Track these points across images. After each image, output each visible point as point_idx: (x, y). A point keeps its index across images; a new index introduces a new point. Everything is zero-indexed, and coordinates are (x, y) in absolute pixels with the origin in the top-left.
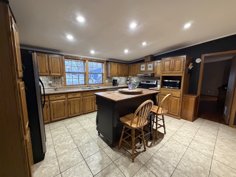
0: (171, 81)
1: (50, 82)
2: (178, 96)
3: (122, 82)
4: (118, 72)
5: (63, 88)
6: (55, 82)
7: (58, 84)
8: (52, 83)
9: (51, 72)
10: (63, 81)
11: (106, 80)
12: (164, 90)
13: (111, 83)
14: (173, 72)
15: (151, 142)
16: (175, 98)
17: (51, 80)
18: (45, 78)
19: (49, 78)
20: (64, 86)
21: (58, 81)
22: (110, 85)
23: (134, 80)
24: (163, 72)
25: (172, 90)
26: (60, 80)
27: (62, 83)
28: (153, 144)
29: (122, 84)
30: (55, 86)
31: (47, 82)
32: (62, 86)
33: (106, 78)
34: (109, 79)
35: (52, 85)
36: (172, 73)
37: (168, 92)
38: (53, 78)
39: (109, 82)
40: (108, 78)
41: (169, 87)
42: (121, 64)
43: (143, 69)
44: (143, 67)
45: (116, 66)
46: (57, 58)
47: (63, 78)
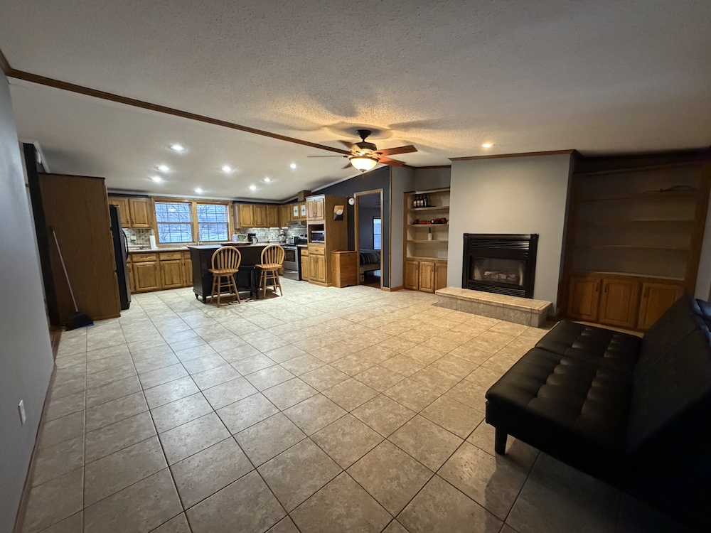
1: (133, 238)
3: (270, 238)
4: (254, 220)
6: (140, 237)
7: (146, 241)
8: (135, 239)
12: (312, 247)
14: (316, 219)
17: (134, 235)
19: (130, 232)
21: (146, 237)
24: (308, 219)
26: (148, 234)
30: (141, 244)
33: (234, 230)
34: (241, 233)
35: (136, 242)
38: (137, 232)
40: (238, 231)
43: (296, 214)
44: (296, 211)
45: (251, 211)
46: (142, 202)
47: (153, 231)
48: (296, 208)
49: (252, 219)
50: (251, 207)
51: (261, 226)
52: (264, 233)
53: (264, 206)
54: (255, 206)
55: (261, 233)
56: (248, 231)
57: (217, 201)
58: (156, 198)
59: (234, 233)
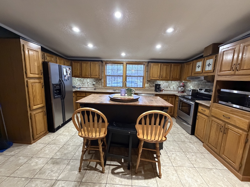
0: (235, 92)
1: (94, 83)
2: (243, 128)
3: (172, 87)
4: (160, 74)
5: (102, 88)
6: (97, 83)
7: (99, 85)
8: (95, 84)
9: (92, 75)
10: (103, 83)
11: (146, 84)
12: (217, 108)
13: (154, 88)
14: (237, 73)
15: (123, 171)
16: (237, 130)
17: (95, 81)
18: (91, 80)
19: (93, 80)
20: (103, 87)
21: (99, 83)
22: (152, 90)
23: (191, 86)
24: (218, 74)
25: (231, 111)
26: (100, 82)
27: (102, 84)
28: (121, 174)
29: (172, 91)
30: (97, 86)
31: (92, 83)
32: (102, 87)
33: (146, 81)
34: (151, 83)
35: (95, 85)
36: (235, 75)
37: (224, 112)
38: (96, 80)
39: (151, 87)
40: (149, 82)
41: (230, 104)
42: (168, 64)
43: (198, 70)
44: (199, 67)
45: (159, 68)
46: (96, 64)
47: (103, 80)
48: (200, 64)
49: (159, 74)
50: (159, 65)
51: (166, 79)
52: (167, 84)
53: (170, 64)
54: (162, 64)
55: (165, 84)
56: (156, 82)
57: (138, 62)
58: (106, 62)
59: (146, 83)
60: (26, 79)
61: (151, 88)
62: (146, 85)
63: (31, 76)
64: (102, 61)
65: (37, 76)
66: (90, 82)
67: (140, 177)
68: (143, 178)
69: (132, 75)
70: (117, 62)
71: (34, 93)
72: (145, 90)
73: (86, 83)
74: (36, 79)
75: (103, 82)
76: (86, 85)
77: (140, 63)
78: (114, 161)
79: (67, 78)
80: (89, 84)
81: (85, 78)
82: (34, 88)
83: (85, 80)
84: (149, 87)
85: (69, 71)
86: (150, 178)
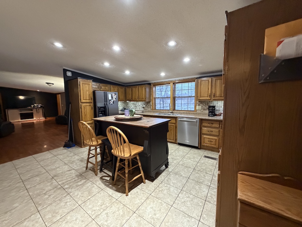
4: (212, 92)
5: (151, 111)
6: (146, 105)
7: (148, 108)
8: (145, 107)
18: (142, 103)
21: (148, 106)
22: (204, 114)
27: (150, 107)
28: (105, 181)
30: (146, 109)
31: (143, 106)
32: (150, 109)
34: (204, 105)
38: (146, 103)
40: (201, 103)
46: (143, 87)
47: (151, 103)
51: (220, 99)
54: (214, 79)
56: (211, 103)
57: (187, 79)
58: (153, 84)
59: (198, 104)
60: (80, 104)
61: (205, 111)
62: (197, 107)
63: (83, 102)
64: (150, 84)
65: (88, 101)
66: (141, 106)
67: (114, 188)
68: (116, 189)
69: (182, 96)
70: (163, 83)
71: (85, 113)
72: (197, 114)
73: (138, 106)
74: (87, 103)
75: (151, 105)
76: (138, 109)
77: (189, 80)
78: (109, 171)
79: (112, 102)
80: (140, 106)
81: (137, 101)
82: (85, 109)
83: (137, 104)
84: (202, 110)
85: (115, 96)
86: (119, 192)
